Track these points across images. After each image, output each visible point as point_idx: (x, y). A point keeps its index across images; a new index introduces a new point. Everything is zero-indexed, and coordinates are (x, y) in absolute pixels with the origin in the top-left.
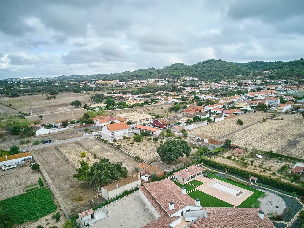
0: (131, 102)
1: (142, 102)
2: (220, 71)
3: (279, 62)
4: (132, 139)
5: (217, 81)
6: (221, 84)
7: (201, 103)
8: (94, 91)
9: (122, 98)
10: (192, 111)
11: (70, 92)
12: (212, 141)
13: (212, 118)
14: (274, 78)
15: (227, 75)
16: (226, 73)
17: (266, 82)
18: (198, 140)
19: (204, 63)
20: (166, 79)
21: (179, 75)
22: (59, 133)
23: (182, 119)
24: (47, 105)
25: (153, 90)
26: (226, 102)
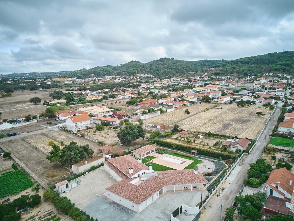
0: (90, 98)
1: (101, 97)
2: (172, 69)
3: (223, 60)
4: (95, 129)
5: (170, 78)
6: (173, 80)
7: (155, 97)
8: (51, 89)
9: (81, 94)
10: (148, 104)
11: (26, 90)
12: (163, 127)
13: (164, 109)
14: (219, 75)
16: (178, 71)
17: (212, 78)
18: (152, 127)
19: (157, 61)
20: (123, 76)
21: (135, 73)
22: (23, 127)
23: (138, 111)
24: (3, 102)
25: (111, 86)
26: (176, 95)
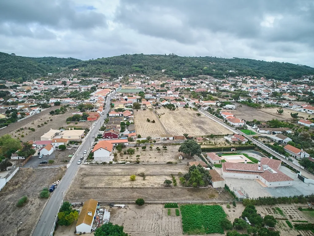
12: (175, 138)
14: (87, 76)
15: (31, 73)
16: (29, 70)
17: (84, 81)
18: (164, 140)
